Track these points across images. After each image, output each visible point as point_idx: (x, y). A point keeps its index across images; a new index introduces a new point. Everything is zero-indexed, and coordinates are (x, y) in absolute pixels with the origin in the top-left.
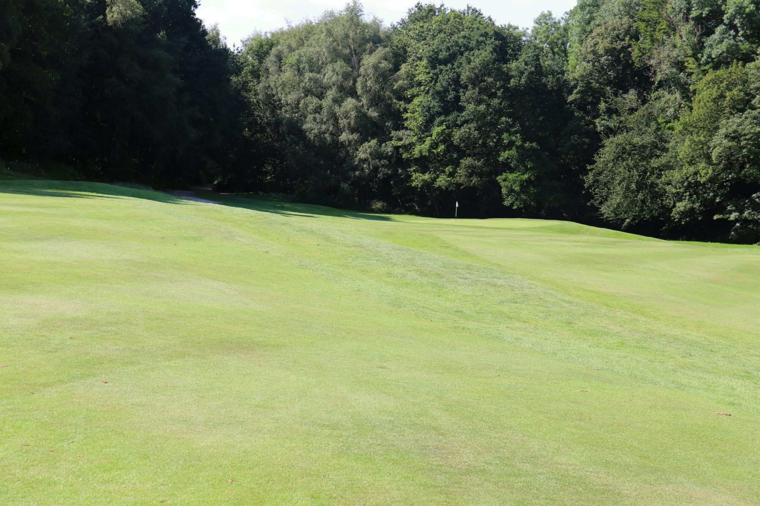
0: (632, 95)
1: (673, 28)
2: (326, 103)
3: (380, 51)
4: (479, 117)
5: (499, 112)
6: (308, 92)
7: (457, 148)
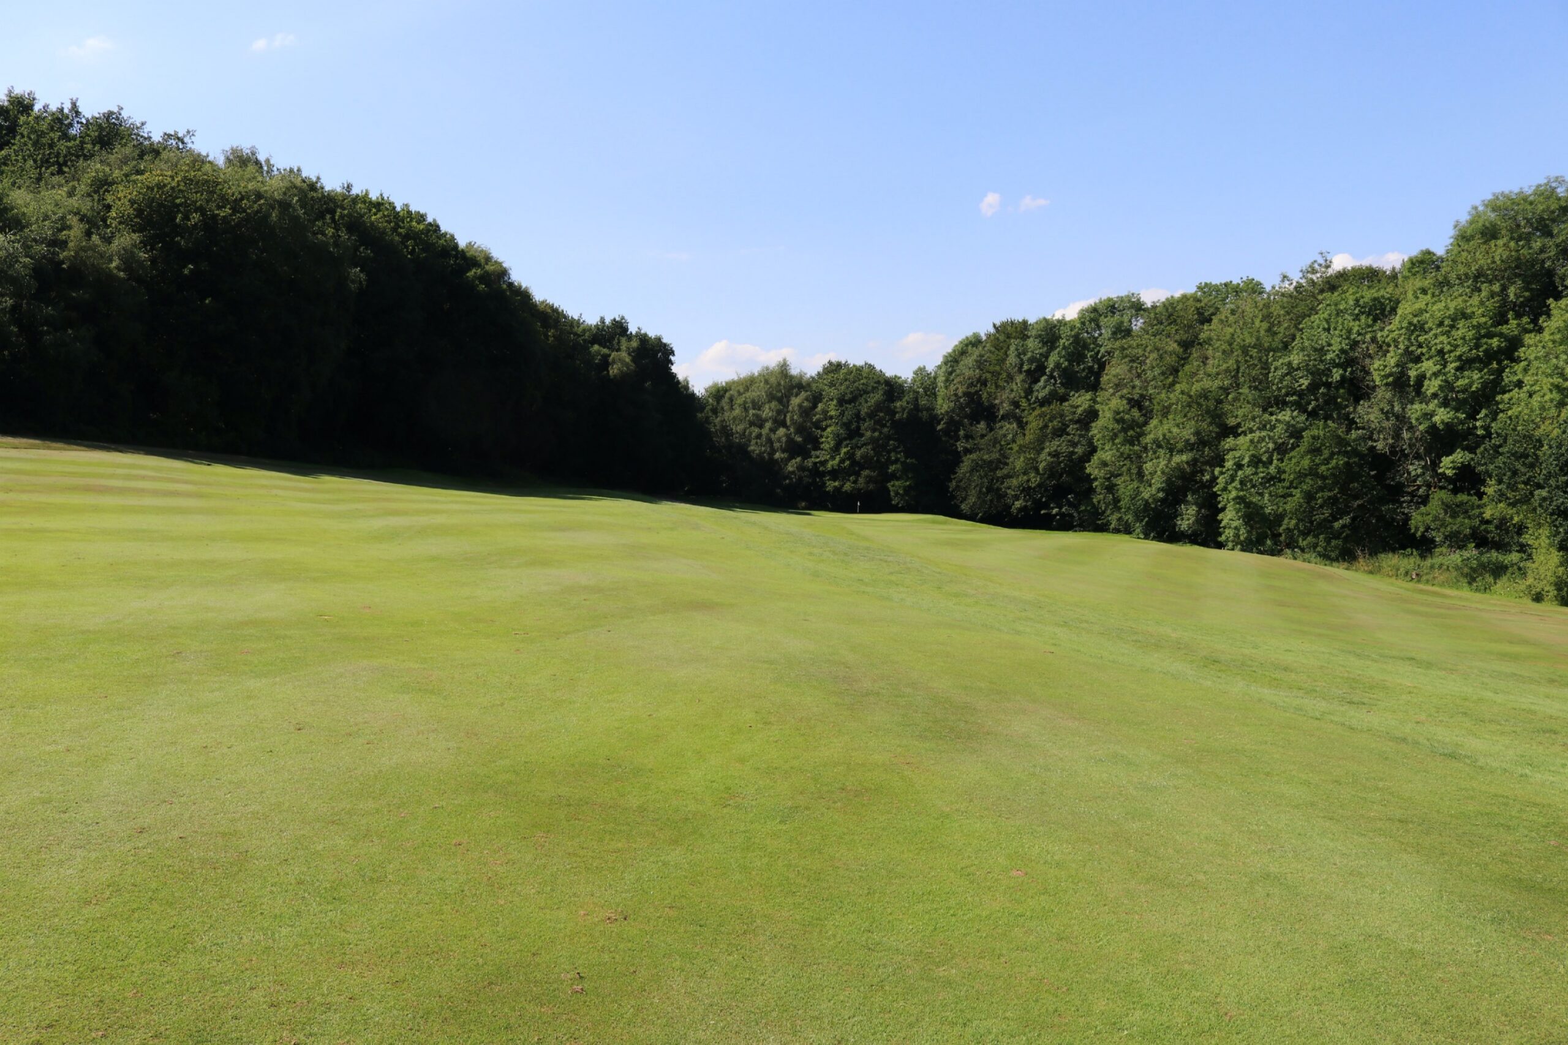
0: (982, 425)
1: (1010, 378)
2: (765, 431)
3: (803, 395)
4: (873, 441)
5: (889, 438)
6: (752, 424)
7: (858, 463)
